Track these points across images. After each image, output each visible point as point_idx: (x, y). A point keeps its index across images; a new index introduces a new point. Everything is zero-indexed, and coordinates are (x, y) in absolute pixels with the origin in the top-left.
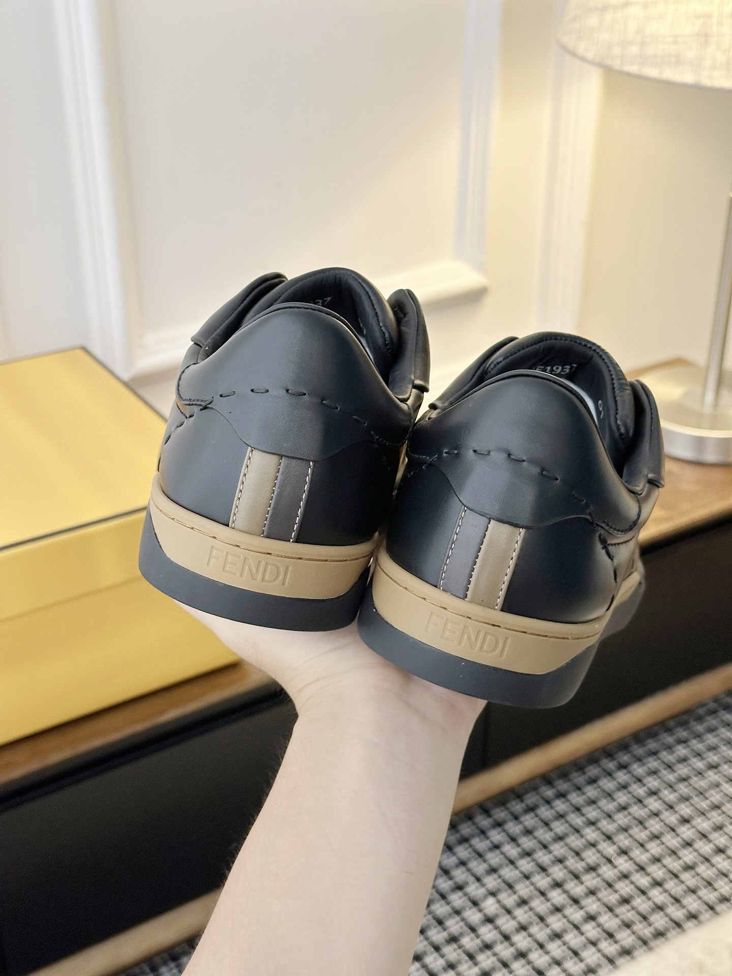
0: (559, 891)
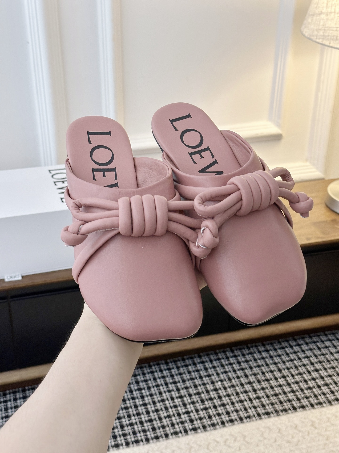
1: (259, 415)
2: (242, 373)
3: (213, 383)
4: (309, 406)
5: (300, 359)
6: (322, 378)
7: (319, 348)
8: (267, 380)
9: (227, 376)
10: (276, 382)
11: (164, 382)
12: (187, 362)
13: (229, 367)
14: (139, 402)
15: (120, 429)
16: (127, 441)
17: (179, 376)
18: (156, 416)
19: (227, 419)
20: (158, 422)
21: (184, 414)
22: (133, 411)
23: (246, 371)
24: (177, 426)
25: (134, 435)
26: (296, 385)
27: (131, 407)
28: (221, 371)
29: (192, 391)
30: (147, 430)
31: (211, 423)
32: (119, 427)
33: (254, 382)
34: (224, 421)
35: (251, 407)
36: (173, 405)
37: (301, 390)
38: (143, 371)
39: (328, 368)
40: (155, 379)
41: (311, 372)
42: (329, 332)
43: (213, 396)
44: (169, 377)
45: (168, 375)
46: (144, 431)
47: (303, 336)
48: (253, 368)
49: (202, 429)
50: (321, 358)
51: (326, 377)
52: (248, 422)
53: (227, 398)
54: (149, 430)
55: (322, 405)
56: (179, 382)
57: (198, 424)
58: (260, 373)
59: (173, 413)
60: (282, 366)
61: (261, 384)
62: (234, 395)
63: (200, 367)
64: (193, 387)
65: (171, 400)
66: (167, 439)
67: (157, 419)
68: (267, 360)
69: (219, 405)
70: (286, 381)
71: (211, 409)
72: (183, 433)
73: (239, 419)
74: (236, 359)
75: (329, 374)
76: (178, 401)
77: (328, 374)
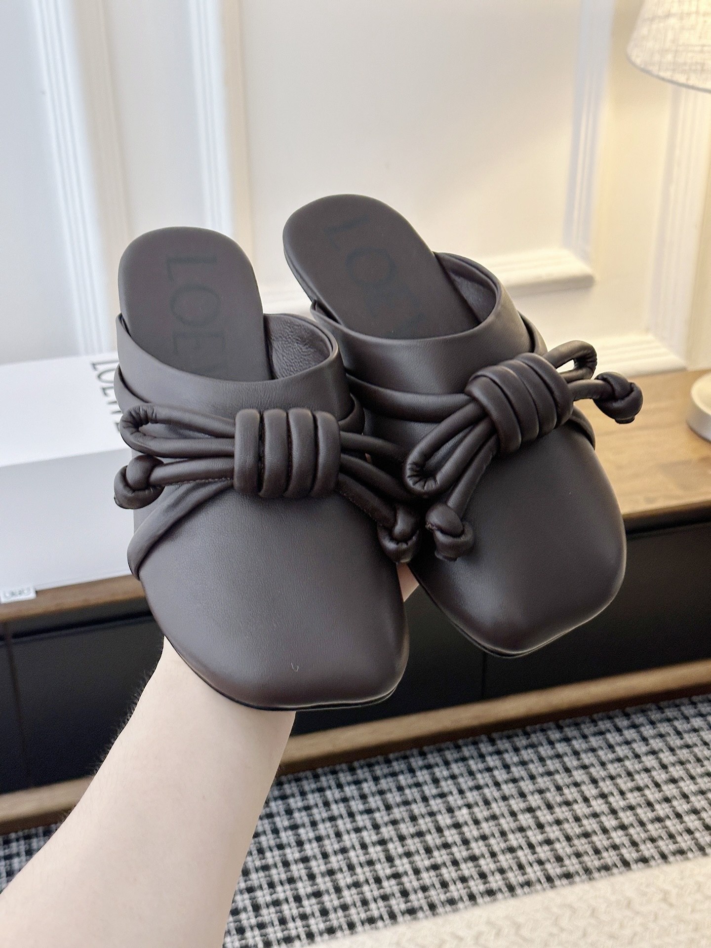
0: (528, 815)
1: (549, 879)
2: (512, 788)
3: (450, 810)
4: (656, 858)
5: (637, 756)
6: (685, 796)
7: (679, 733)
8: (567, 803)
9: (480, 795)
10: (586, 807)
11: (347, 811)
12: (396, 766)
13: (485, 776)
14: (292, 854)
15: (251, 914)
16: (268, 938)
17: (378, 798)
18: (330, 885)
19: (482, 888)
20: (334, 896)
21: (388, 878)
22: (279, 874)
23: (522, 784)
24: (373, 906)
25: (283, 926)
26: (629, 813)
27: (275, 865)
28: (468, 786)
29: (406, 828)
30: (309, 915)
31: (447, 898)
32: (250, 908)
33: (539, 808)
34: (475, 894)
35: (533, 862)
36: (366, 858)
37: (639, 823)
38: (302, 786)
39: (698, 774)
40: (327, 804)
41: (661, 784)
42: (700, 698)
43: (450, 840)
44: (355, 798)
45: (354, 795)
46: (304, 917)
47: (644, 707)
48: (537, 776)
49: (427, 910)
50: (684, 754)
51: (695, 794)
52: (525, 894)
53: (481, 843)
54: (313, 914)
55: (684, 856)
56: (378, 810)
57: (418, 900)
58: (553, 789)
59: (366, 877)
60: (598, 772)
61: (554, 813)
62: (496, 836)
63: (423, 776)
64: (407, 819)
65: (361, 848)
66: (352, 934)
67: (332, 890)
68: (566, 759)
69: (463, 859)
70: (607, 805)
71: (446, 866)
72: (387, 919)
73: (506, 889)
74: (500, 759)
75: (700, 788)
76: (375, 852)
77: (697, 789)
